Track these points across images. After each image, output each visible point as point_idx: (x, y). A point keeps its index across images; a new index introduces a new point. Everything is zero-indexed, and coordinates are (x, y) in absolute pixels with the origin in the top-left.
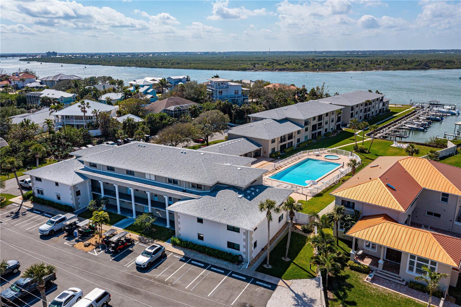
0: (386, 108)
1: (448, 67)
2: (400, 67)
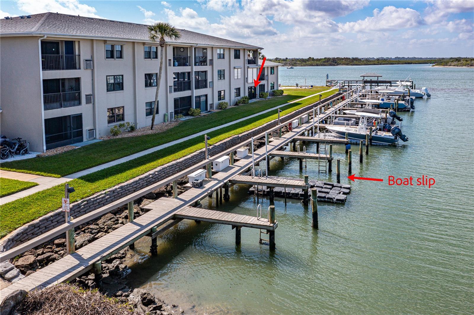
0: (273, 87)
1: (356, 63)
2: (307, 63)
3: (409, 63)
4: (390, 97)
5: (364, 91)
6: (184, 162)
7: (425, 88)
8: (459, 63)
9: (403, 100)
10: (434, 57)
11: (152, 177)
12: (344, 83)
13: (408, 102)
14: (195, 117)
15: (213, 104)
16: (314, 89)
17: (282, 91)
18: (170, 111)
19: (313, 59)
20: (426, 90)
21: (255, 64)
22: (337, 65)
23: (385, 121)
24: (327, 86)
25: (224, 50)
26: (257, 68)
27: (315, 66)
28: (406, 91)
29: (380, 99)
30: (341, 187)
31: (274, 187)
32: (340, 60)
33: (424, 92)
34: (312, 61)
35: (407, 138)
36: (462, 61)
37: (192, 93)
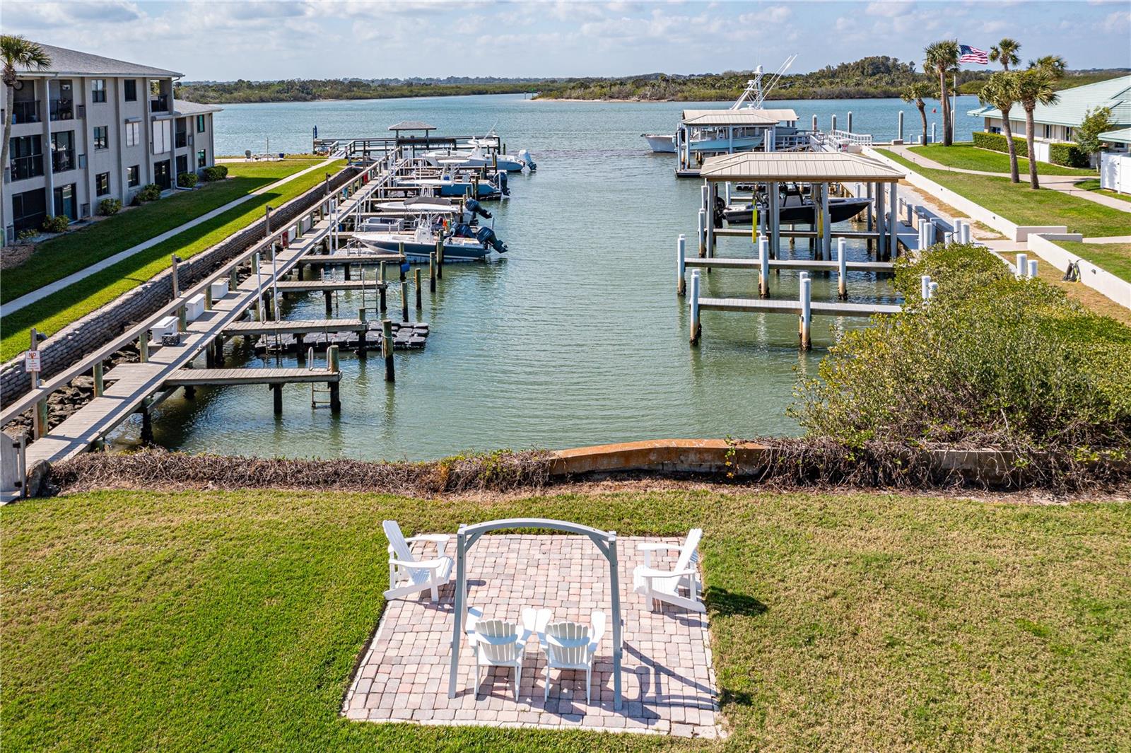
0: (203, 161)
1: (358, 94)
2: (236, 94)
3: (480, 93)
4: (461, 172)
5: (400, 161)
6: (113, 313)
7: (524, 151)
8: (587, 91)
9: (486, 178)
10: (533, 77)
11: (72, 340)
12: (354, 146)
13: (497, 180)
14: (60, 234)
15: (87, 204)
16: (289, 162)
17: (224, 170)
18: (6, 225)
19: (250, 85)
20: (527, 155)
21: (166, 110)
22: (313, 98)
23: (459, 220)
24: (315, 153)
25: (104, 82)
26: (171, 121)
27: (256, 102)
28: (488, 158)
29: (442, 177)
30: (412, 327)
31: (304, 334)
32: (319, 86)
33: (524, 159)
34: (248, 91)
35: (506, 246)
36: (593, 88)
37: (48, 181)
